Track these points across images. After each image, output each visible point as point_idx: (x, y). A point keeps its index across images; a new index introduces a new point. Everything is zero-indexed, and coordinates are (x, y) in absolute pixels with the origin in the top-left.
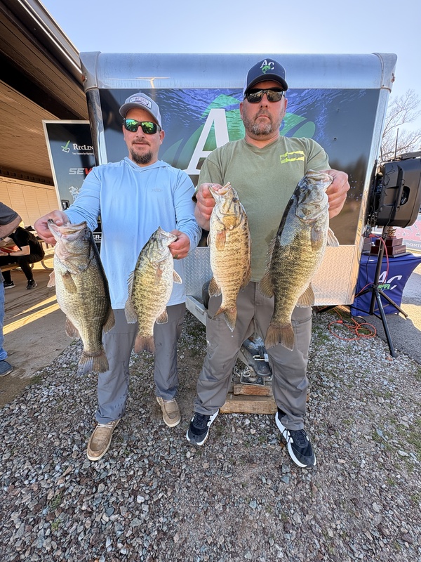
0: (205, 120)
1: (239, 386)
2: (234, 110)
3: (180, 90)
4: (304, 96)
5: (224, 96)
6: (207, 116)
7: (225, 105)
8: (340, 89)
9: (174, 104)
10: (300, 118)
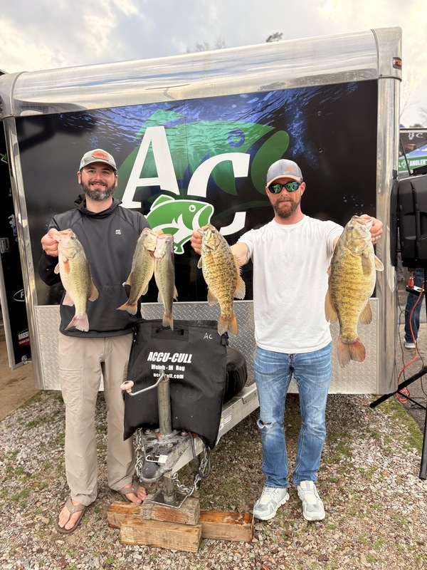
0: (140, 141)
1: (149, 506)
2: (176, 127)
3: (108, 109)
4: (268, 100)
5: (162, 112)
6: (142, 137)
7: (164, 122)
8: (318, 86)
9: (102, 126)
10: (266, 128)
